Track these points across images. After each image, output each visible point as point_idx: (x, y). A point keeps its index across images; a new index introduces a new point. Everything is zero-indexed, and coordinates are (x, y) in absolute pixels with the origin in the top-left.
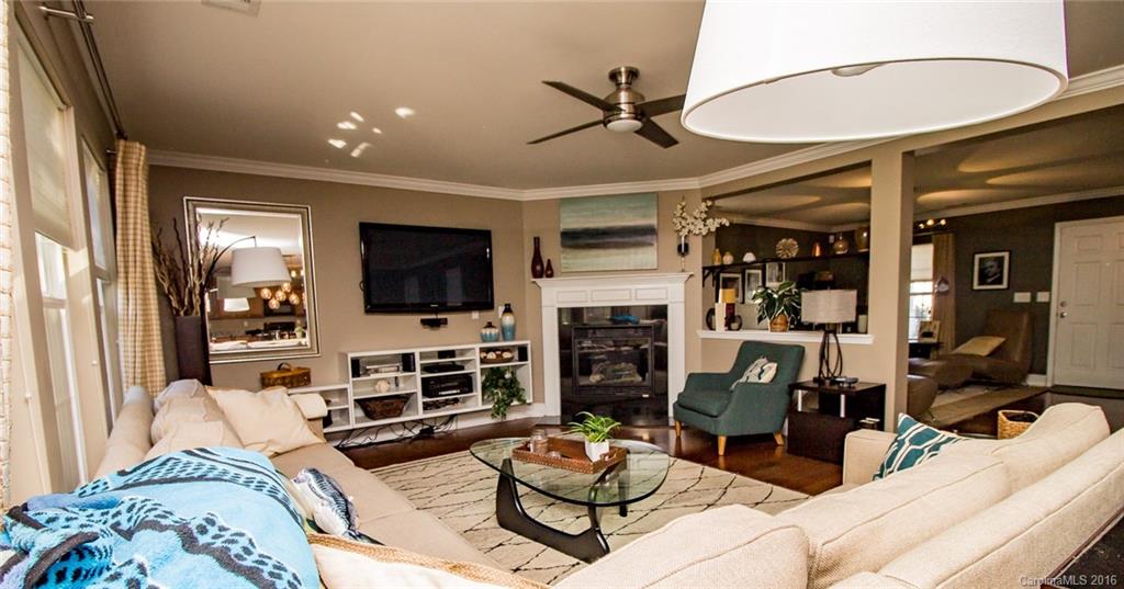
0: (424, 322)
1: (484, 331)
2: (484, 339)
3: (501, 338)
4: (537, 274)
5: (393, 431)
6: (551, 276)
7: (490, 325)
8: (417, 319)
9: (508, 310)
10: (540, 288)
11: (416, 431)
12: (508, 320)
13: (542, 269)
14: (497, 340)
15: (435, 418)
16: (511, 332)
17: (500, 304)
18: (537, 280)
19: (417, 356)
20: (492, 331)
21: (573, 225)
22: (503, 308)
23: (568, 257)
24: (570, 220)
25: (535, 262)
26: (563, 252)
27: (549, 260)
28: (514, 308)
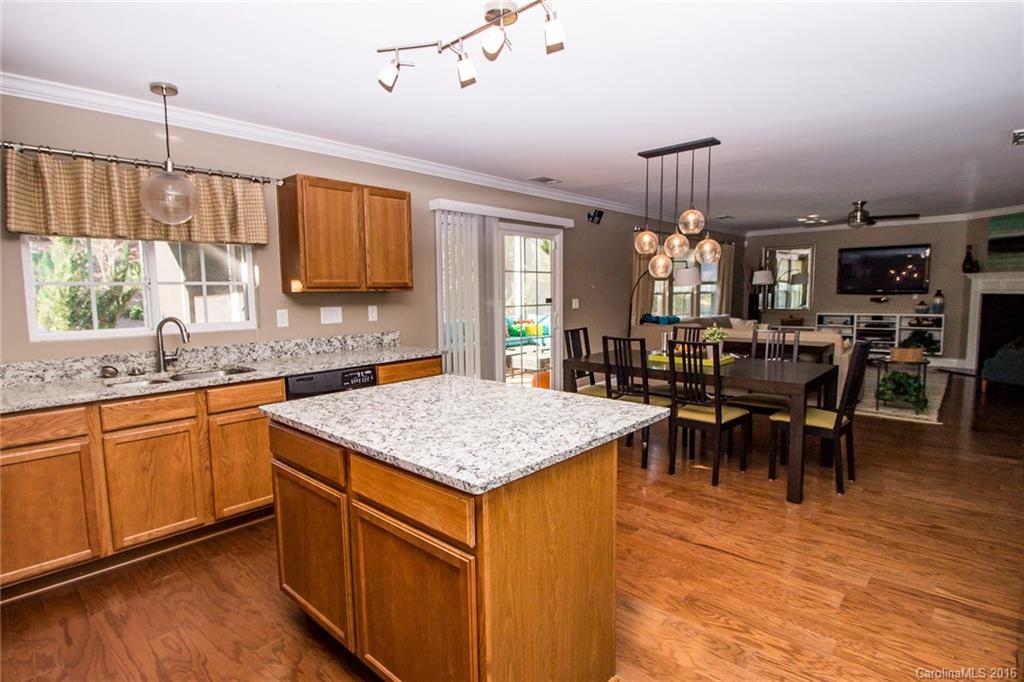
0: (872, 300)
1: (918, 307)
2: (918, 311)
3: (931, 311)
6: (977, 272)
7: (922, 303)
8: (869, 297)
9: (939, 294)
10: (971, 280)
12: (938, 301)
13: (971, 266)
16: (940, 309)
17: (933, 290)
18: (968, 275)
19: (855, 318)
20: (924, 307)
21: (997, 235)
22: (935, 292)
23: (992, 258)
24: (994, 232)
25: (965, 263)
26: (988, 255)
27: (977, 261)
28: (943, 293)
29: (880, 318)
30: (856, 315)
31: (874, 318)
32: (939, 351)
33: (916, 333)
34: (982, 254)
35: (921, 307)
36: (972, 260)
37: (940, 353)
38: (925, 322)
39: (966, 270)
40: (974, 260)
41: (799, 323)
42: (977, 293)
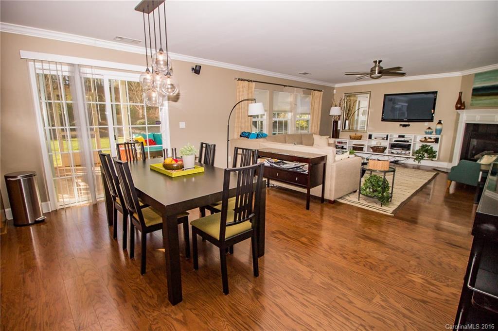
0: (401, 125)
1: (426, 130)
2: (426, 133)
3: (434, 133)
6: (463, 109)
7: (429, 128)
8: (399, 124)
9: (440, 123)
10: (460, 114)
12: (439, 127)
13: (460, 105)
16: (439, 132)
17: (436, 120)
18: (458, 111)
19: (389, 136)
20: (430, 130)
21: (478, 85)
22: (437, 122)
23: (473, 100)
24: (477, 83)
25: (457, 103)
26: (472, 98)
27: (464, 102)
28: (442, 122)
29: (403, 137)
30: (390, 134)
31: (400, 136)
32: (435, 158)
33: (423, 147)
34: (467, 98)
35: (428, 131)
36: (461, 101)
37: (436, 159)
38: (429, 140)
39: (457, 108)
40: (463, 101)
41: (360, 138)
42: (462, 122)
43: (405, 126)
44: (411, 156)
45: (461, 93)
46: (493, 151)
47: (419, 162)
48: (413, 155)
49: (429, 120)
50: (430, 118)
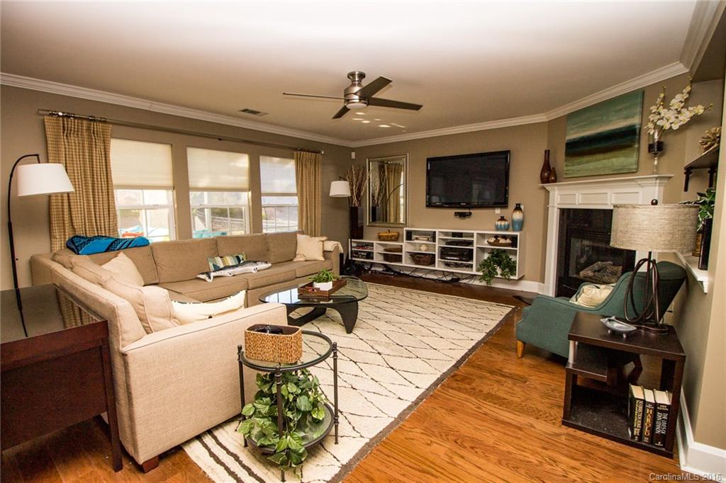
0: (456, 214)
1: (497, 223)
2: (498, 228)
3: (511, 228)
4: (545, 180)
5: (435, 274)
6: (555, 181)
7: (502, 219)
8: (453, 211)
9: (518, 208)
10: (549, 192)
11: (449, 278)
12: (517, 216)
13: (549, 175)
14: (507, 229)
15: (462, 274)
16: (521, 225)
17: (512, 205)
18: (545, 185)
19: (437, 233)
20: (503, 223)
21: (574, 135)
22: (514, 206)
23: (569, 164)
24: (572, 132)
25: (543, 171)
26: (566, 160)
27: (554, 168)
28: (522, 207)
29: (460, 235)
30: (437, 231)
31: (454, 235)
32: (515, 275)
33: (494, 254)
34: (559, 161)
35: (499, 223)
36: (549, 167)
37: (516, 277)
38: (503, 241)
40: (552, 167)
41: (397, 239)
42: (554, 207)
43: (462, 215)
44: (474, 272)
45: (547, 153)
46: (611, 263)
47: (488, 282)
48: (478, 270)
49: (501, 204)
50: (503, 201)
